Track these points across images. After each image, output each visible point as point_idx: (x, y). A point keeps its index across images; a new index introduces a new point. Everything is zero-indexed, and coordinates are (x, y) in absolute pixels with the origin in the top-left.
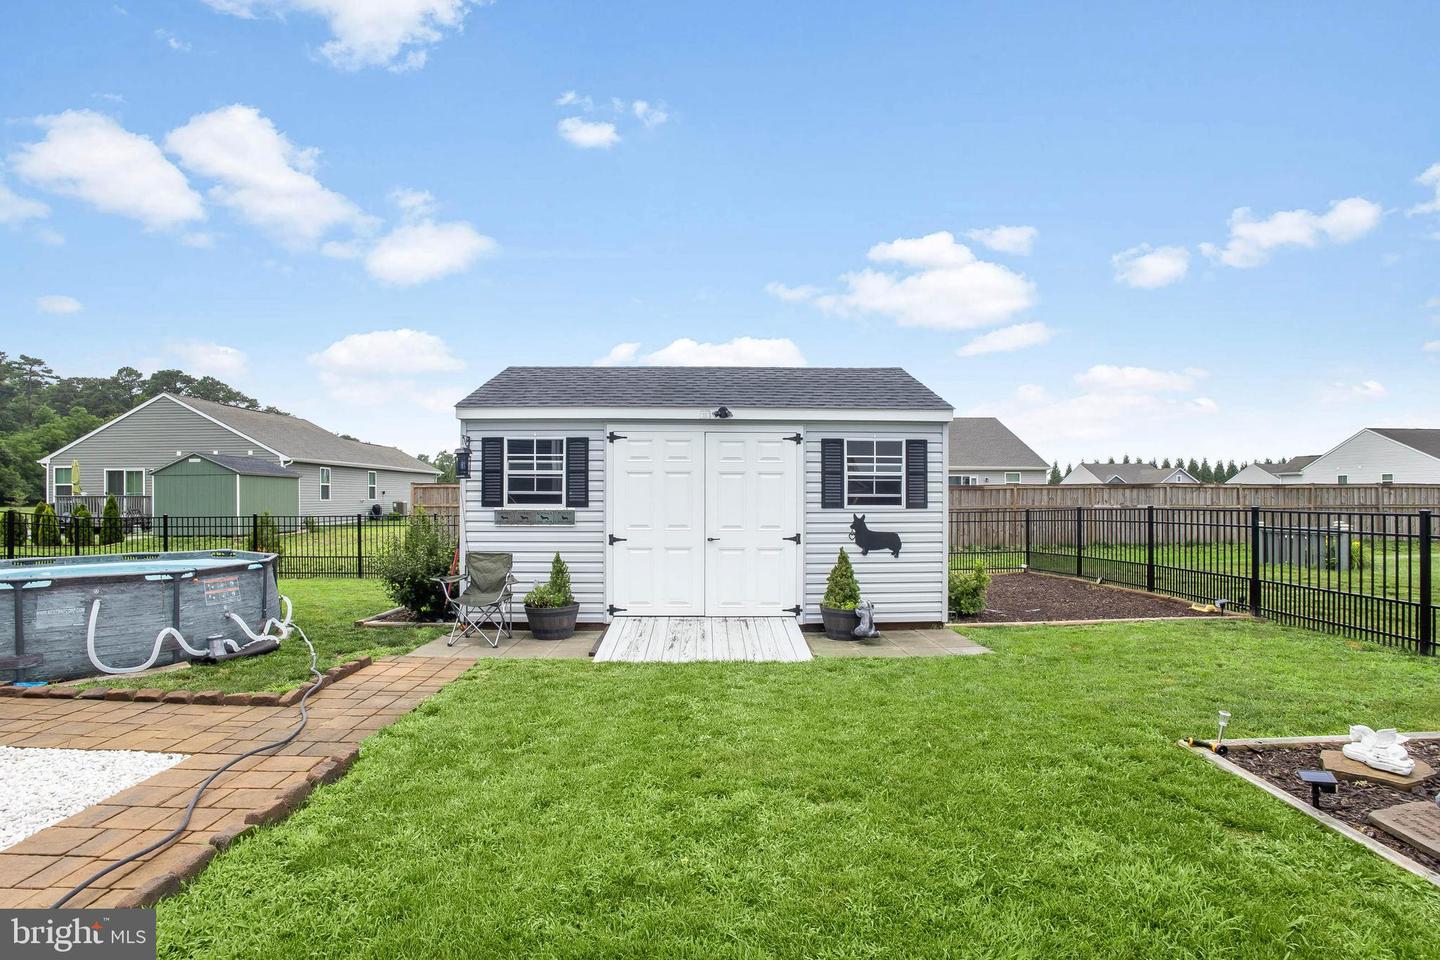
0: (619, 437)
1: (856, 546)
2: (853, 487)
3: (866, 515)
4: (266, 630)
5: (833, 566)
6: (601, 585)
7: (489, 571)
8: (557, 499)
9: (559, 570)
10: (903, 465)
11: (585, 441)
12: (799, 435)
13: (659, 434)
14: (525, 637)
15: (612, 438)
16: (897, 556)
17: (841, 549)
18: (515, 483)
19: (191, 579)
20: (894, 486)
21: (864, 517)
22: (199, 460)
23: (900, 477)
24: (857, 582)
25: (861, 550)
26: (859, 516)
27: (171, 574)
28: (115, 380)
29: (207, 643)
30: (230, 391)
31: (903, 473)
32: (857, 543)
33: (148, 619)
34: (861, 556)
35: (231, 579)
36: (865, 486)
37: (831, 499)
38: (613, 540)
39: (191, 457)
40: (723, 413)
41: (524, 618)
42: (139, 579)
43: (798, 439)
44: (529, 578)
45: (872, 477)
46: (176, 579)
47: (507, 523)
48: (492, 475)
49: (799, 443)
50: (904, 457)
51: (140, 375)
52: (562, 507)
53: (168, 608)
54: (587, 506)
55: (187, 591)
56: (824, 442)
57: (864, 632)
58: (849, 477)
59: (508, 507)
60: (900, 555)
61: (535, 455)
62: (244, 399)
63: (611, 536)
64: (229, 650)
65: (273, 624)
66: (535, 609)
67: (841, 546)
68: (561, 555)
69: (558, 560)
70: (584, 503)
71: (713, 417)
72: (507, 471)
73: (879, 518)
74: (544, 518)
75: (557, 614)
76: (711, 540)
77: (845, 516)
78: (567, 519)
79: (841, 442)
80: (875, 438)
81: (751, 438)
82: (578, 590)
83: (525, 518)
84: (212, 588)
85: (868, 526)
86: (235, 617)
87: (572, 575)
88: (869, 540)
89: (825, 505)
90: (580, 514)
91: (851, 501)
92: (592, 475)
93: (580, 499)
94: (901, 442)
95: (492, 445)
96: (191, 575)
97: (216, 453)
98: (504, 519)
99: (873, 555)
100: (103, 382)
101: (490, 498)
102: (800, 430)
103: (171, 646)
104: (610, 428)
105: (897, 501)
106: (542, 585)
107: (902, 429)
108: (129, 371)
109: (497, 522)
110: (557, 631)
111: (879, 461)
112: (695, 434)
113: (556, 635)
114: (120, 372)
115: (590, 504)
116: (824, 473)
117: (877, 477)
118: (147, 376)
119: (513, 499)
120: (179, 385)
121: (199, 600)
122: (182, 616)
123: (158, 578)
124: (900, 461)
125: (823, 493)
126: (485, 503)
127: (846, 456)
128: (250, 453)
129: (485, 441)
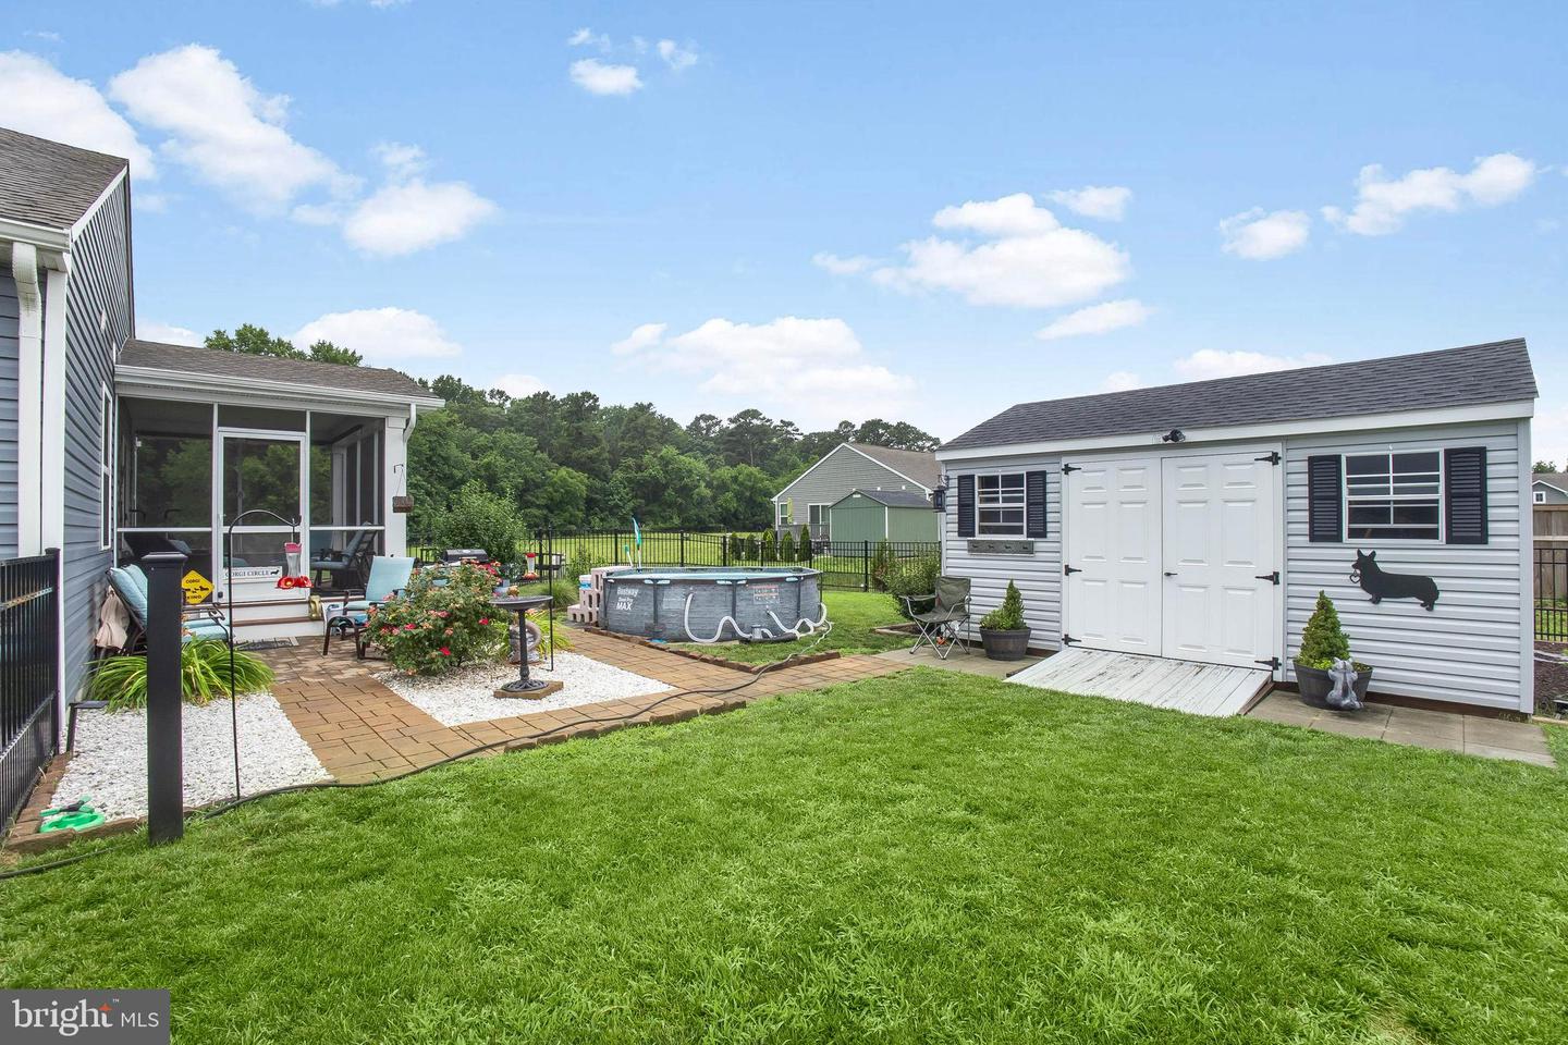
0: (1074, 469)
1: (1361, 591)
2: (1356, 515)
3: (1378, 552)
4: (797, 627)
5: (1311, 614)
6: (1057, 614)
7: (951, 593)
8: (1018, 531)
9: (1013, 596)
10: (1442, 485)
11: (1044, 474)
12: (1275, 454)
13: (1112, 465)
14: (981, 656)
15: (1067, 469)
16: (1430, 609)
17: (1322, 593)
18: (985, 515)
19: (744, 585)
20: (1429, 513)
21: (1373, 554)
22: (859, 496)
23: (1437, 501)
24: (1347, 636)
25: (1370, 597)
26: (1367, 553)
27: (731, 581)
28: (837, 432)
29: (751, 630)
30: (918, 433)
31: (1441, 496)
32: (1363, 587)
33: (718, 609)
34: (1370, 604)
35: (773, 587)
36: (1379, 514)
37: (1323, 530)
38: (1068, 570)
39: (855, 493)
40: (1175, 436)
41: (978, 637)
42: (713, 582)
43: (1274, 459)
44: (986, 602)
45: (1388, 502)
46: (734, 585)
47: (977, 551)
48: (965, 508)
49: (1276, 463)
50: (1442, 473)
51: (853, 426)
52: (1023, 538)
53: (729, 604)
54: (1046, 537)
55: (742, 593)
56: (1312, 460)
57: (1336, 700)
58: (1350, 503)
59: (979, 537)
60: (1436, 608)
61: (1000, 489)
62: (929, 439)
63: (1067, 567)
64: (764, 635)
65: (804, 622)
66: (988, 630)
67: (1321, 589)
68: (1014, 582)
69: (1011, 585)
70: (1043, 534)
71: (1162, 441)
72: (978, 505)
73: (1396, 556)
74: (1007, 548)
75: (1005, 637)
76: (1168, 574)
77: (1345, 553)
78: (1027, 549)
79: (1337, 458)
80: (1390, 451)
81: (1215, 461)
82: (1029, 617)
83: (992, 548)
84: (759, 592)
85: (1380, 566)
86: (772, 614)
87: (1024, 602)
88: (1378, 584)
89: (1313, 538)
90: (1040, 544)
91: (1353, 533)
92: (1050, 507)
93: (1039, 531)
94: (1437, 453)
95: (965, 482)
96: (744, 582)
97: (879, 489)
98: (975, 548)
99: (1387, 605)
100: (830, 434)
101: (965, 529)
102: (1278, 448)
103: (728, 628)
104: (1065, 461)
105: (1433, 534)
106: (997, 609)
107: (1441, 435)
108: (846, 424)
109: (969, 551)
110: (1003, 653)
111: (1396, 480)
112: (1151, 461)
113: (1002, 656)
114: (840, 425)
115: (1048, 535)
116: (1312, 498)
117: (1396, 502)
118: (858, 427)
119: (983, 530)
120: (881, 431)
121: (750, 600)
122: (737, 609)
123: (723, 582)
124: (1436, 479)
125: (1312, 522)
126: (961, 534)
127: (1344, 476)
128: (904, 488)
129: (960, 478)
